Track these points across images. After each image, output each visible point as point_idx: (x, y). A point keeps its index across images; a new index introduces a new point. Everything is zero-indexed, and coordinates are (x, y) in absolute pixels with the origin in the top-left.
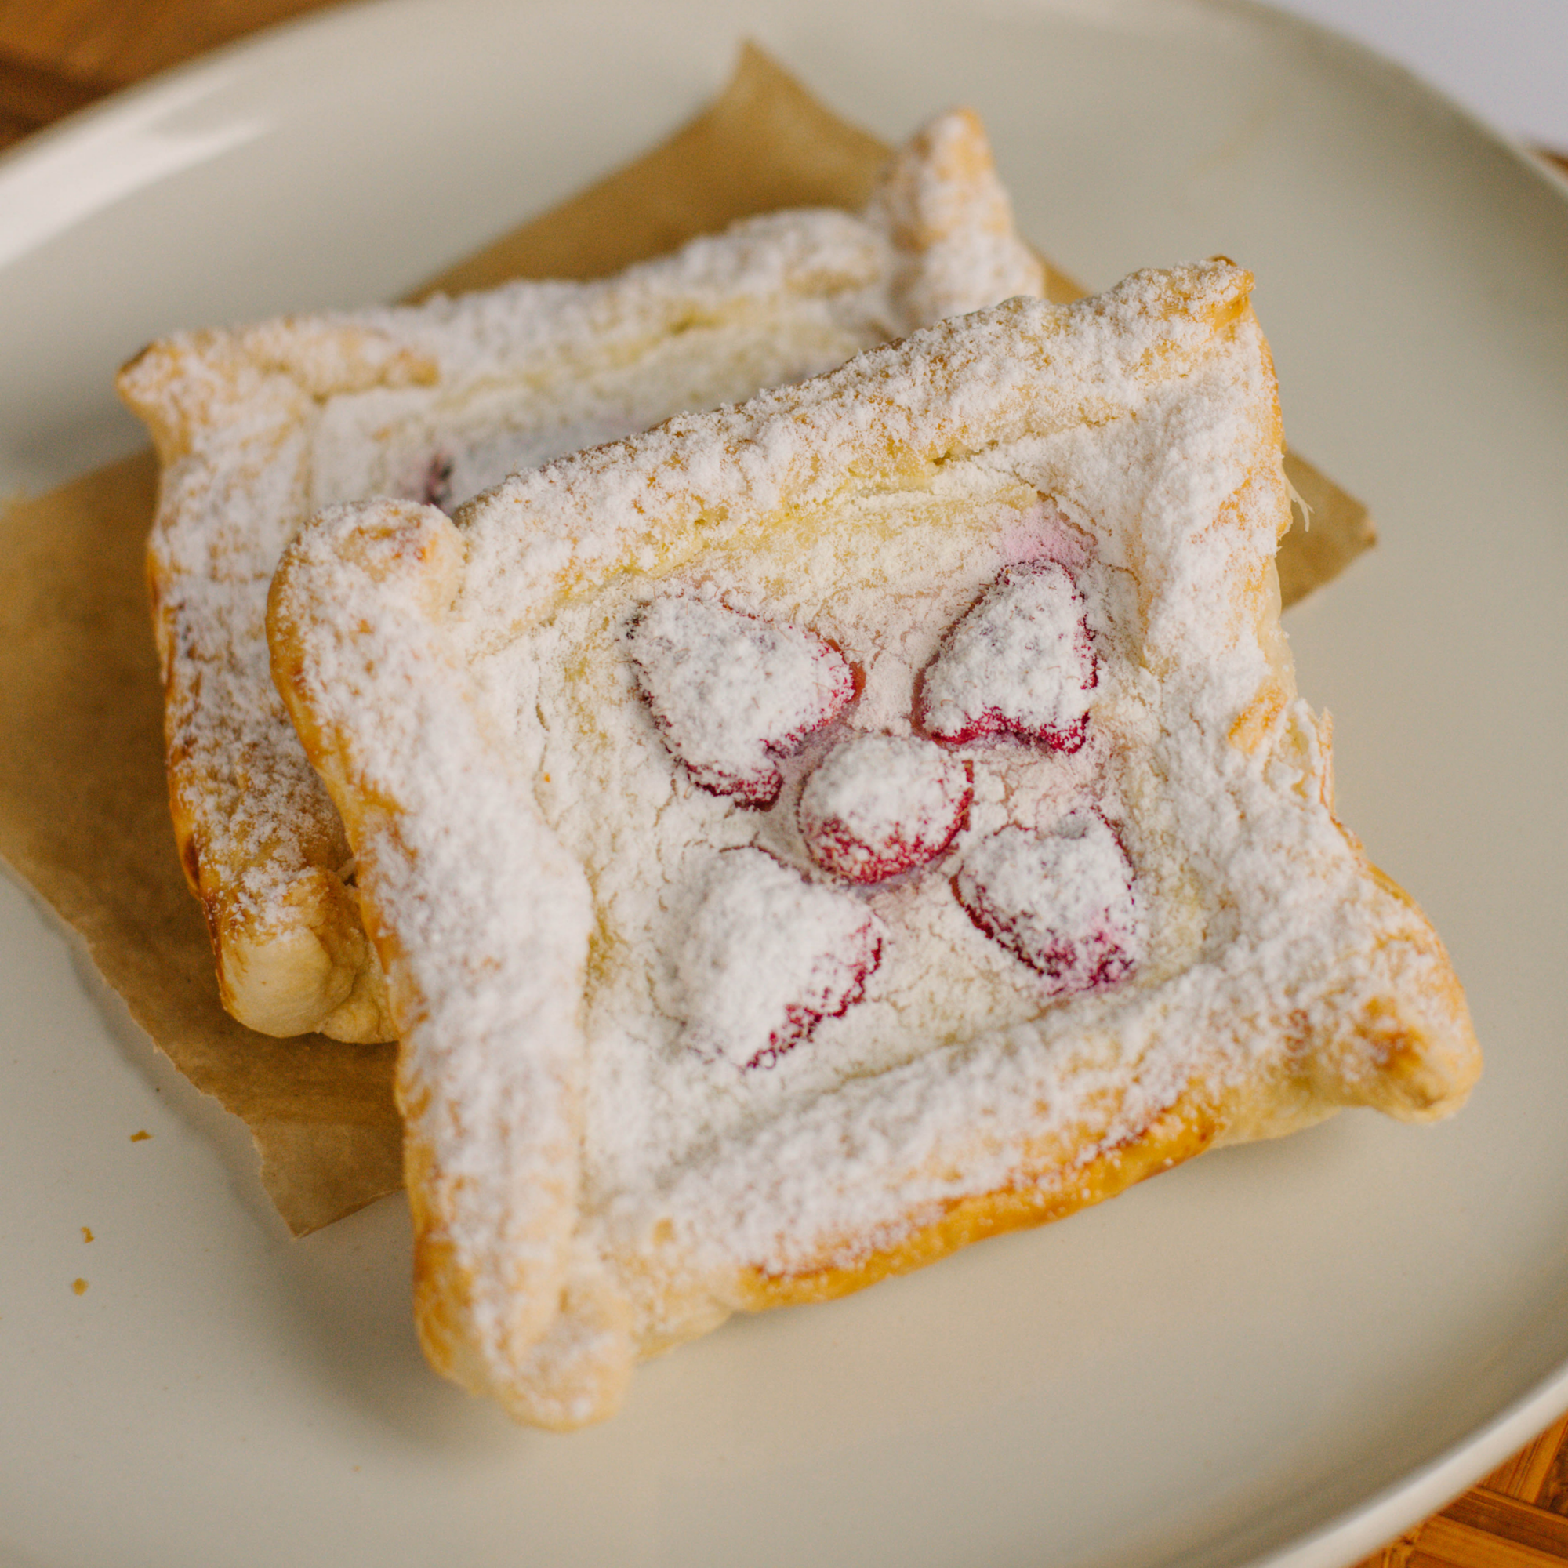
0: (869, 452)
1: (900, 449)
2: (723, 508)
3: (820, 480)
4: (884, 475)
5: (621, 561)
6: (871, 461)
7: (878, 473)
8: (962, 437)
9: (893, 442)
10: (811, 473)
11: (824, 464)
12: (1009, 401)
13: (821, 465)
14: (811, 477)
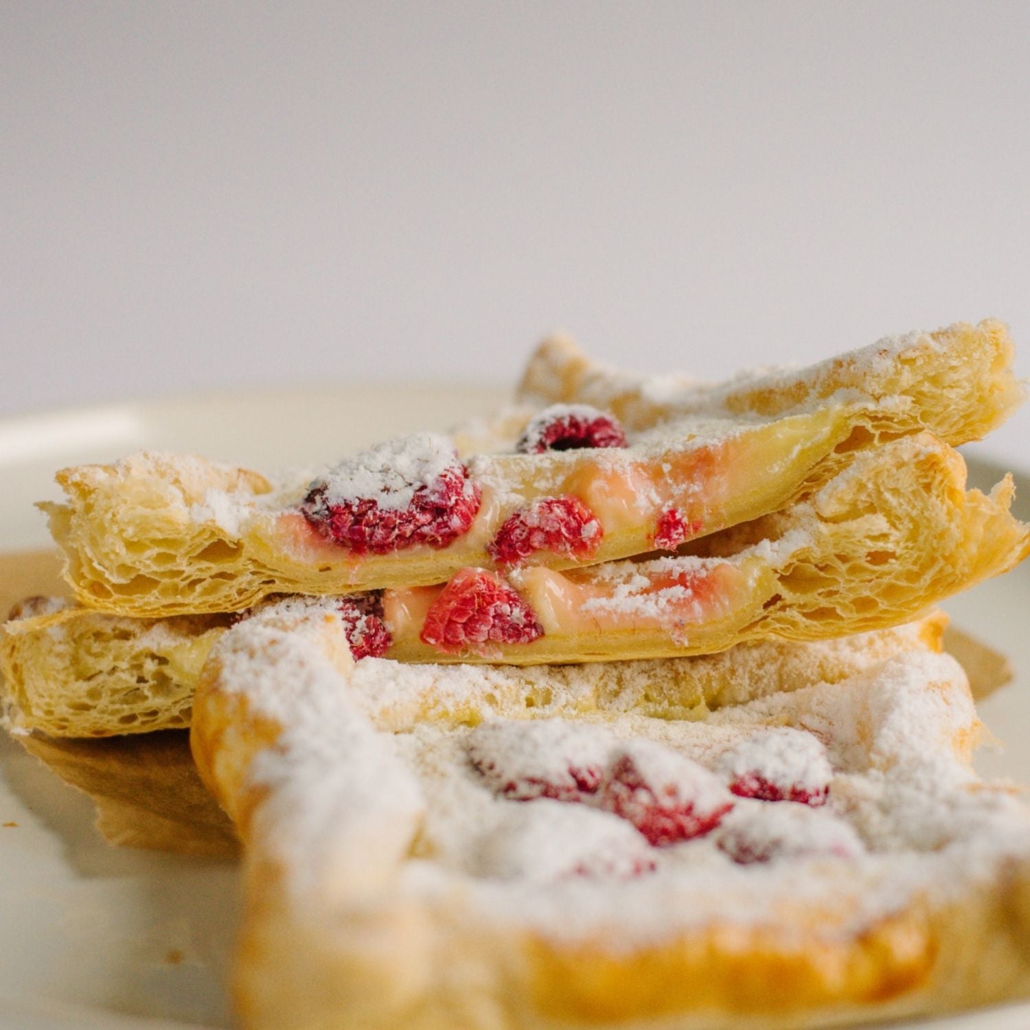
0: (660, 681)
1: (683, 679)
2: (548, 690)
3: (622, 694)
4: (671, 704)
5: (469, 703)
6: (662, 688)
7: (667, 700)
8: (732, 678)
9: (679, 674)
10: (616, 687)
11: (626, 683)
12: (766, 655)
13: (624, 684)
14: (615, 691)
